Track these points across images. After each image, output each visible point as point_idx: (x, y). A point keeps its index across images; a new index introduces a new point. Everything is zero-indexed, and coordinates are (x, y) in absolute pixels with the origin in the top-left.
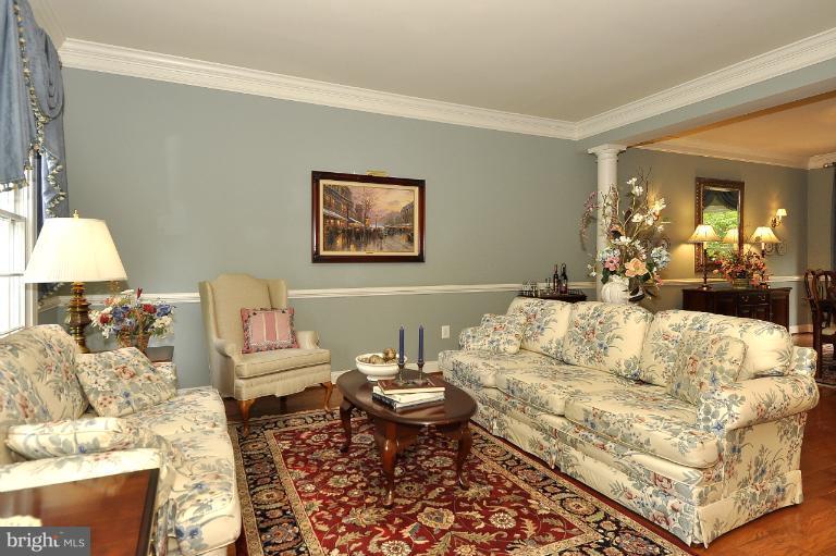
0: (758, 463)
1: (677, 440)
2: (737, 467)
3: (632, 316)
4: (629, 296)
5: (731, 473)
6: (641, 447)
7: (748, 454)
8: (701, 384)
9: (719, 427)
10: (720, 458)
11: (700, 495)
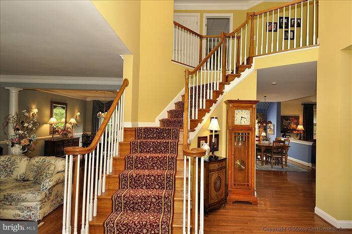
0: (56, 195)
1: (34, 195)
2: (50, 198)
3: (23, 160)
4: (22, 152)
5: (49, 200)
6: (24, 201)
7: (54, 193)
8: (43, 178)
9: (46, 188)
10: (46, 196)
11: (40, 208)
